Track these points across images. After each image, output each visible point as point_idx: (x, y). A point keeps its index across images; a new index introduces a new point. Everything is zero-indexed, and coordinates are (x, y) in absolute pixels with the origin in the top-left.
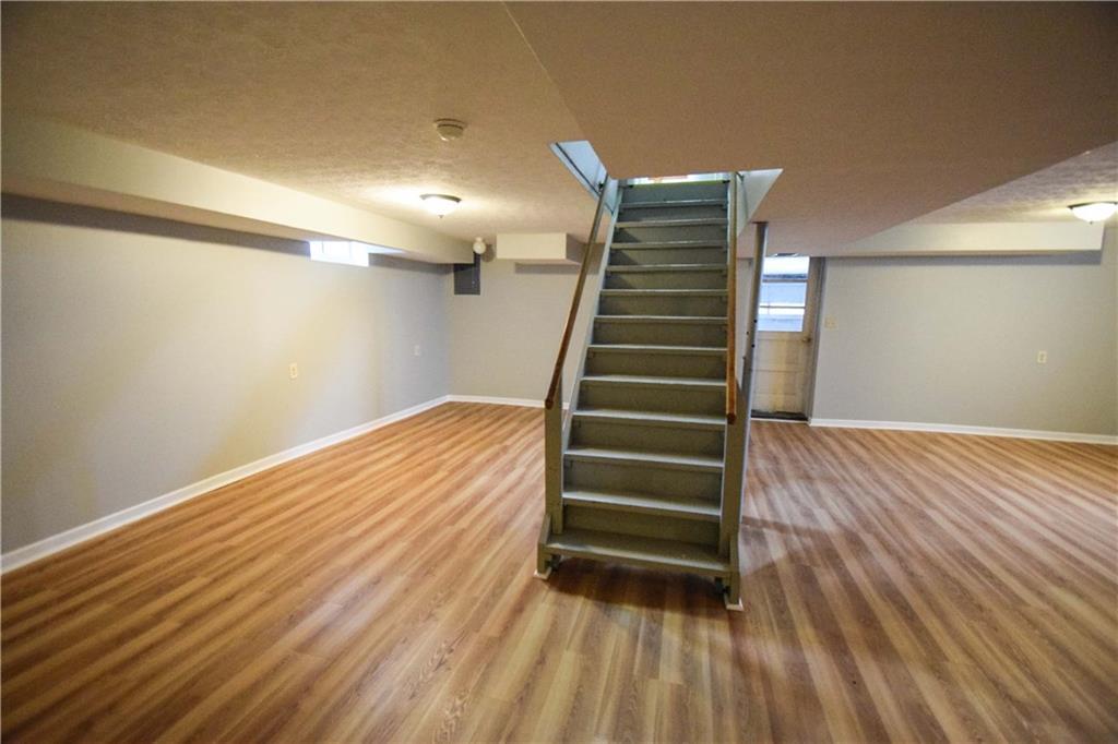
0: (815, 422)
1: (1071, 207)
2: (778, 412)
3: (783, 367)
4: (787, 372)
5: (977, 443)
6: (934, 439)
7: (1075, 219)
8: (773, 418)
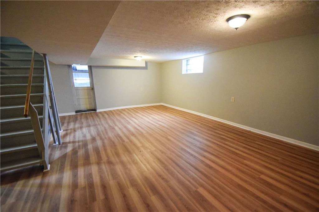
0: (98, 111)
1: (135, 57)
2: (88, 110)
3: (87, 97)
4: (88, 98)
5: (132, 109)
6: (124, 110)
7: (136, 60)
8: (86, 111)
